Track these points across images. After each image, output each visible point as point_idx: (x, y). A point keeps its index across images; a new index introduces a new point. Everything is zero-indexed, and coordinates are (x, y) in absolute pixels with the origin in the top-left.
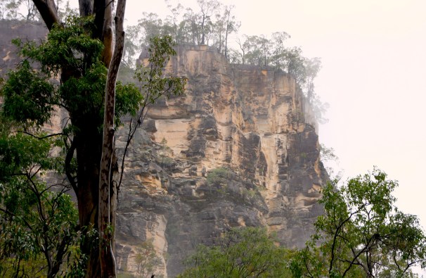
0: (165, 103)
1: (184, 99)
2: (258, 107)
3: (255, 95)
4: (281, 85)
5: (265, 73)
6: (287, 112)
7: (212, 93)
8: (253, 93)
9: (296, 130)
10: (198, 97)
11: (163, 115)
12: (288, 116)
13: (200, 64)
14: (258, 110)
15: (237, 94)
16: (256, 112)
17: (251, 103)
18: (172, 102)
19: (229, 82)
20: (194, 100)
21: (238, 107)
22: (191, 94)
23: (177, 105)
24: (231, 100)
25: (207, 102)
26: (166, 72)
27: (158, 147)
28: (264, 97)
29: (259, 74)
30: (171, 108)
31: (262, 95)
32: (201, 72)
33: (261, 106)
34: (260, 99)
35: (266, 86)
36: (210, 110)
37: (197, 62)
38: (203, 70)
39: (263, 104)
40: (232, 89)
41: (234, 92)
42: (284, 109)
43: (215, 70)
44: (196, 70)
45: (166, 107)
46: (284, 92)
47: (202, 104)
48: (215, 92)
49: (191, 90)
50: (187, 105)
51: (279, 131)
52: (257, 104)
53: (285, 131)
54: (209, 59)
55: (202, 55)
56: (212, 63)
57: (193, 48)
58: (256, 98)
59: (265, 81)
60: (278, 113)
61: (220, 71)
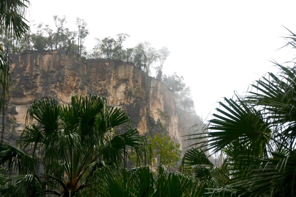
0: (23, 93)
1: (36, 90)
2: (101, 88)
3: (99, 81)
4: (119, 71)
5: (107, 64)
6: (124, 90)
7: (58, 83)
8: (98, 79)
9: (129, 102)
10: (47, 87)
11: (22, 101)
12: (125, 93)
13: (52, 63)
14: (101, 91)
15: (81, 82)
16: (100, 92)
17: (96, 86)
18: (29, 93)
19: (75, 74)
20: (43, 89)
21: (82, 91)
22: (42, 86)
23: (32, 94)
24: (76, 86)
25: (53, 90)
26: (26, 72)
27: (16, 125)
28: (106, 81)
29: (103, 65)
30: (29, 96)
31: (104, 80)
32: (52, 69)
33: (103, 88)
34: (103, 83)
35: (108, 73)
36: (55, 96)
37: (50, 62)
38: (53, 68)
39: (105, 86)
40: (77, 78)
41: (79, 80)
42: (122, 88)
43: (62, 67)
44: (49, 68)
45: (25, 96)
46: (121, 76)
47: (49, 91)
48: (60, 82)
49: (42, 82)
50: (38, 94)
51: (118, 104)
52: (100, 86)
53: (122, 103)
54: (57, 59)
55: (54, 57)
56: (59, 63)
57: (48, 53)
58: (100, 82)
59: (107, 69)
60: (118, 91)
61: (66, 67)
